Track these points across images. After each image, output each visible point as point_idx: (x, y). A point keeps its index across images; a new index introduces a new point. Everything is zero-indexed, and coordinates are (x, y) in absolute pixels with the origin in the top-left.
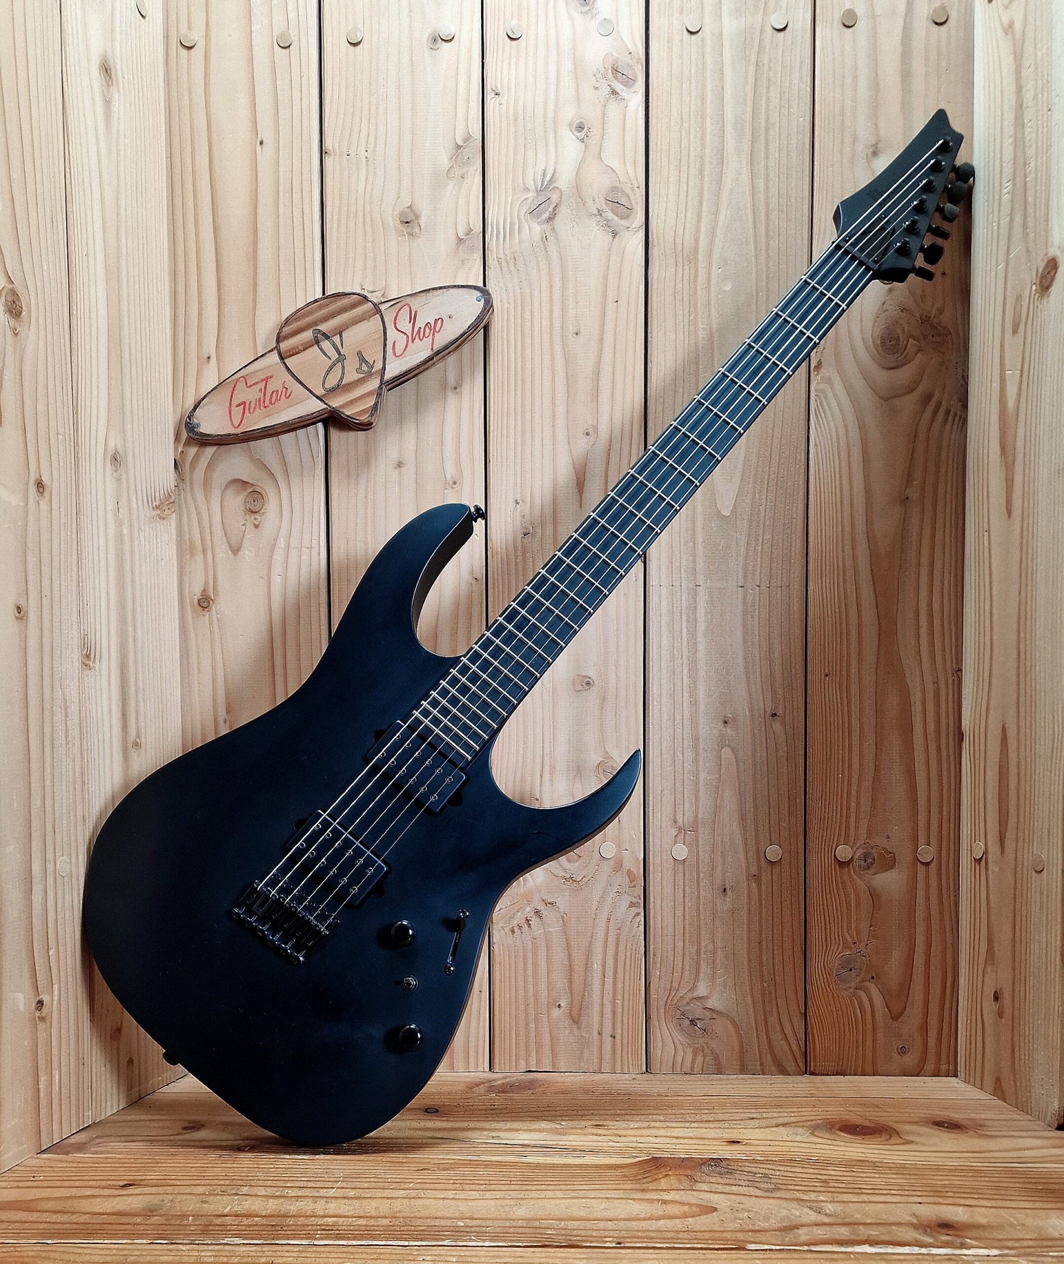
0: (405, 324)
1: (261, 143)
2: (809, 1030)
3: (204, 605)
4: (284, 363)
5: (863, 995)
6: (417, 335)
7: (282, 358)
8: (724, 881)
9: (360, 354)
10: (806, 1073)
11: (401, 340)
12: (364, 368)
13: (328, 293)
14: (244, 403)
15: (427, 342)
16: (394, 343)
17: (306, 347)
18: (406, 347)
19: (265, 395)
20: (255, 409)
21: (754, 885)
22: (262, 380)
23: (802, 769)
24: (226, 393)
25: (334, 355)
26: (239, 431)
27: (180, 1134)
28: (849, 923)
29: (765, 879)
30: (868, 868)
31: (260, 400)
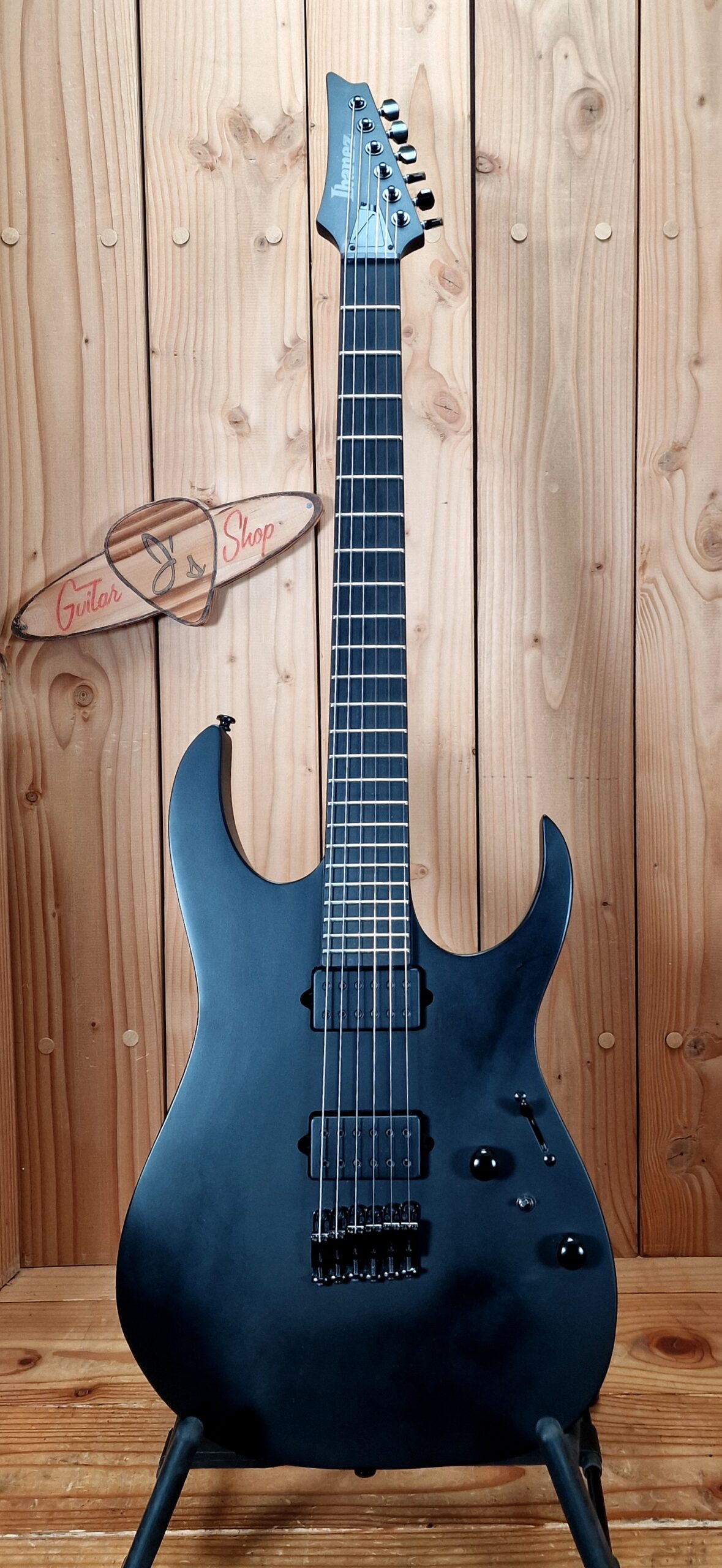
0: (235, 530)
1: (87, 341)
2: (642, 1211)
3: (32, 799)
4: (114, 567)
5: (693, 1177)
6: (248, 540)
7: (111, 561)
8: (559, 1068)
9: (190, 558)
10: (639, 1254)
11: (232, 546)
12: (195, 572)
13: (157, 499)
14: (72, 606)
15: (258, 548)
16: (225, 548)
17: (136, 550)
18: (237, 551)
19: (93, 598)
20: (83, 611)
21: (588, 1072)
22: (91, 584)
23: (633, 958)
24: (52, 595)
25: (164, 560)
26: (67, 633)
27: (17, 1372)
28: (680, 1109)
29: (599, 1065)
30: (698, 1054)
31: (88, 603)
